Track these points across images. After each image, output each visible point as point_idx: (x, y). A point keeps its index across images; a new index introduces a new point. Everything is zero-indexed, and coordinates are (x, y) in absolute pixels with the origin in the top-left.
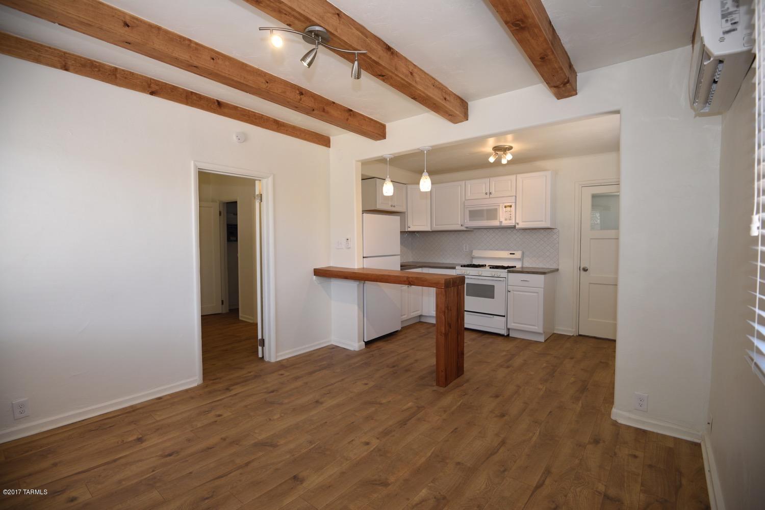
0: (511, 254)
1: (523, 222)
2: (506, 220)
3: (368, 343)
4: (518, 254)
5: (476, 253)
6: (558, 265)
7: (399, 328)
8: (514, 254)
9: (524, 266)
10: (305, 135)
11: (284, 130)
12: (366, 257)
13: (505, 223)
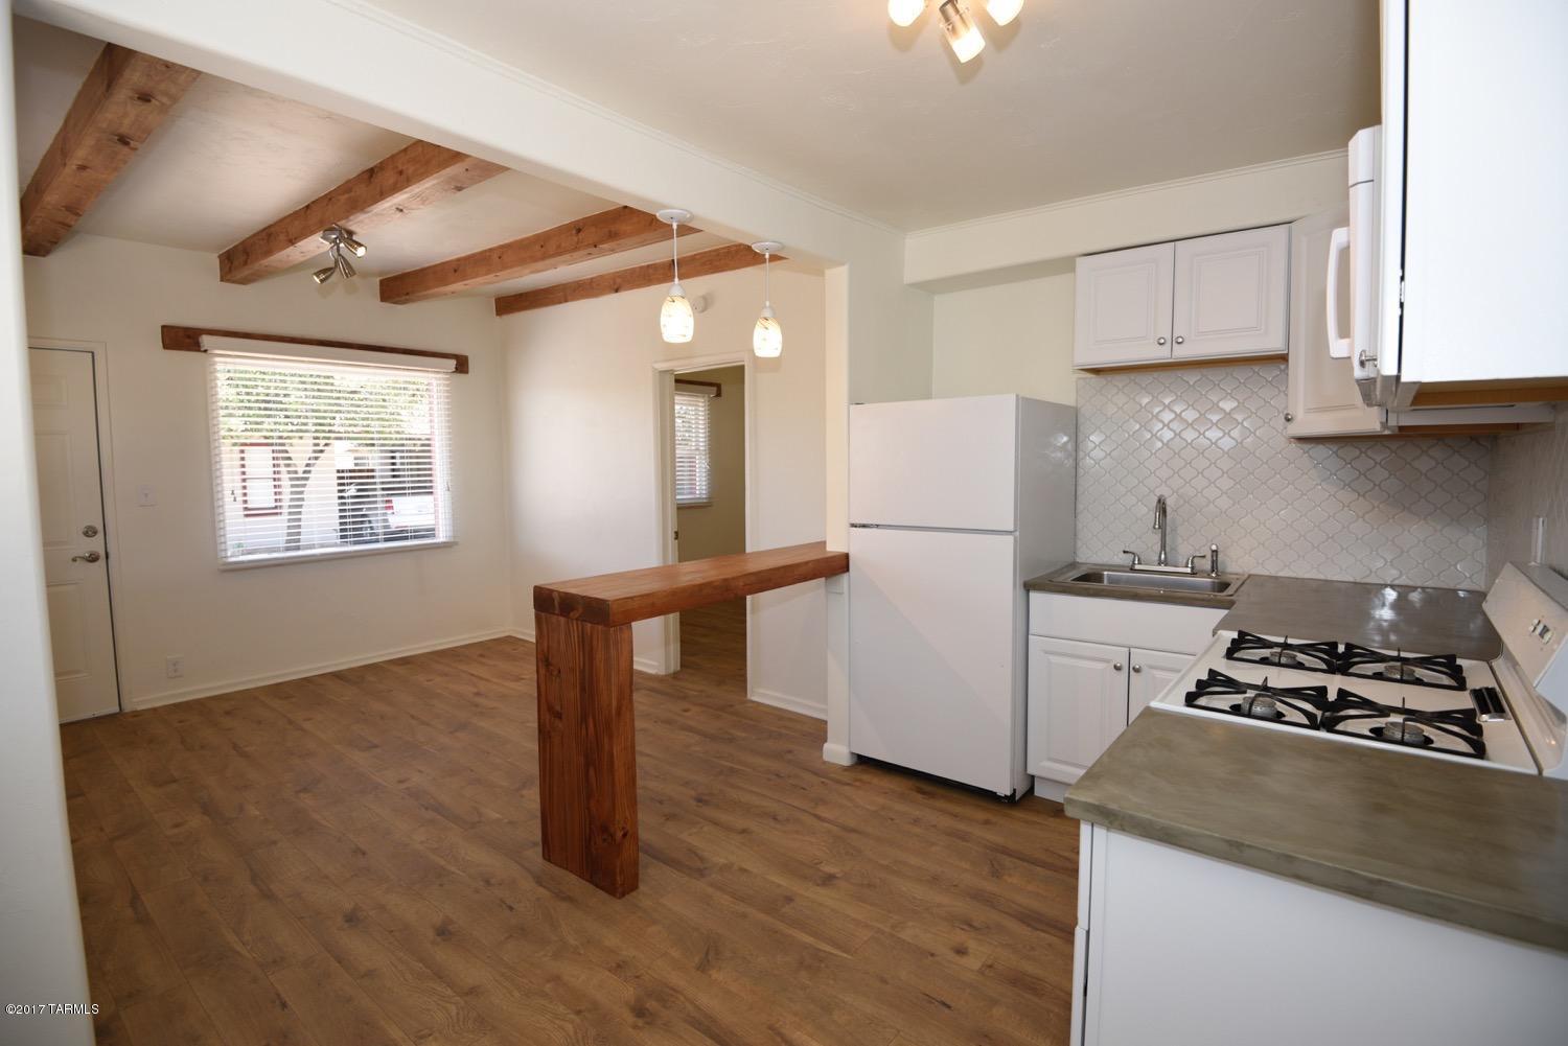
3: (868, 763)
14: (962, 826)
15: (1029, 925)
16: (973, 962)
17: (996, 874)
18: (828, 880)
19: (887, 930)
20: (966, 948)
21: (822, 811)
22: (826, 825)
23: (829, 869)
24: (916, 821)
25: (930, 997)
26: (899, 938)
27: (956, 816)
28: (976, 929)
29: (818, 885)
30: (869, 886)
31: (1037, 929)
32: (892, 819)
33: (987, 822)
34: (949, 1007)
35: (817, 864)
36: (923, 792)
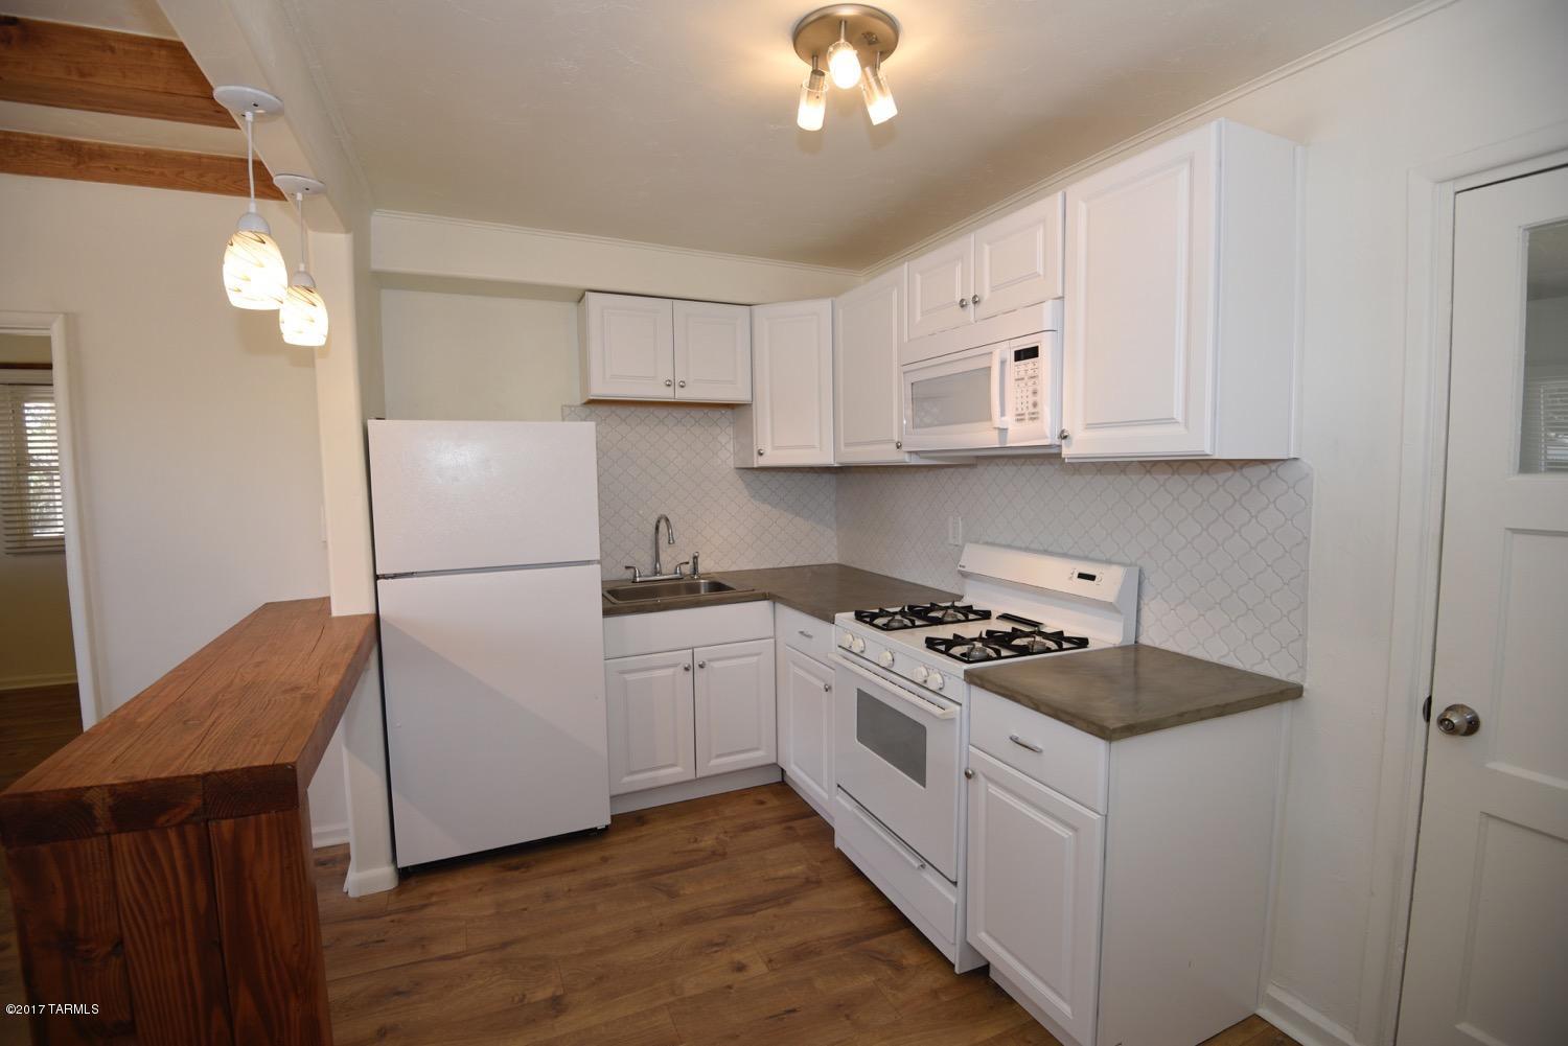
0: (1081, 576)
1: (1089, 426)
2: (1020, 418)
3: (406, 875)
4: (1110, 582)
5: (976, 559)
6: (1302, 667)
7: (602, 820)
8: (1092, 578)
9: (1144, 640)
10: (201, 176)
11: (107, 168)
12: (385, 577)
13: (1021, 435)
14: (590, 876)
15: (747, 914)
16: (758, 968)
17: (672, 894)
18: (557, 1005)
19: (671, 999)
20: (739, 963)
21: (438, 949)
22: (469, 958)
23: (542, 994)
24: (548, 897)
25: (776, 1016)
26: (690, 997)
27: (573, 870)
28: (723, 944)
29: (556, 1017)
30: (600, 978)
31: (755, 912)
32: (525, 909)
33: (605, 860)
34: (794, 1011)
35: (521, 1001)
36: (516, 868)
